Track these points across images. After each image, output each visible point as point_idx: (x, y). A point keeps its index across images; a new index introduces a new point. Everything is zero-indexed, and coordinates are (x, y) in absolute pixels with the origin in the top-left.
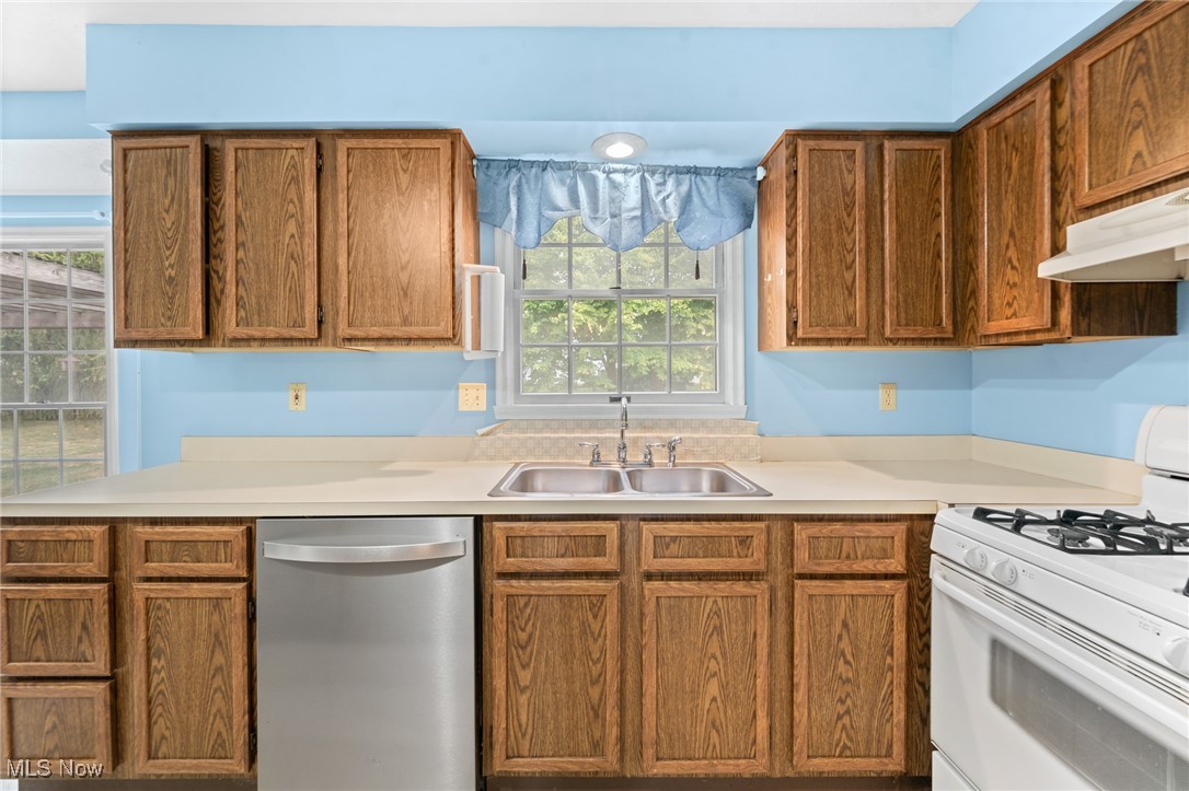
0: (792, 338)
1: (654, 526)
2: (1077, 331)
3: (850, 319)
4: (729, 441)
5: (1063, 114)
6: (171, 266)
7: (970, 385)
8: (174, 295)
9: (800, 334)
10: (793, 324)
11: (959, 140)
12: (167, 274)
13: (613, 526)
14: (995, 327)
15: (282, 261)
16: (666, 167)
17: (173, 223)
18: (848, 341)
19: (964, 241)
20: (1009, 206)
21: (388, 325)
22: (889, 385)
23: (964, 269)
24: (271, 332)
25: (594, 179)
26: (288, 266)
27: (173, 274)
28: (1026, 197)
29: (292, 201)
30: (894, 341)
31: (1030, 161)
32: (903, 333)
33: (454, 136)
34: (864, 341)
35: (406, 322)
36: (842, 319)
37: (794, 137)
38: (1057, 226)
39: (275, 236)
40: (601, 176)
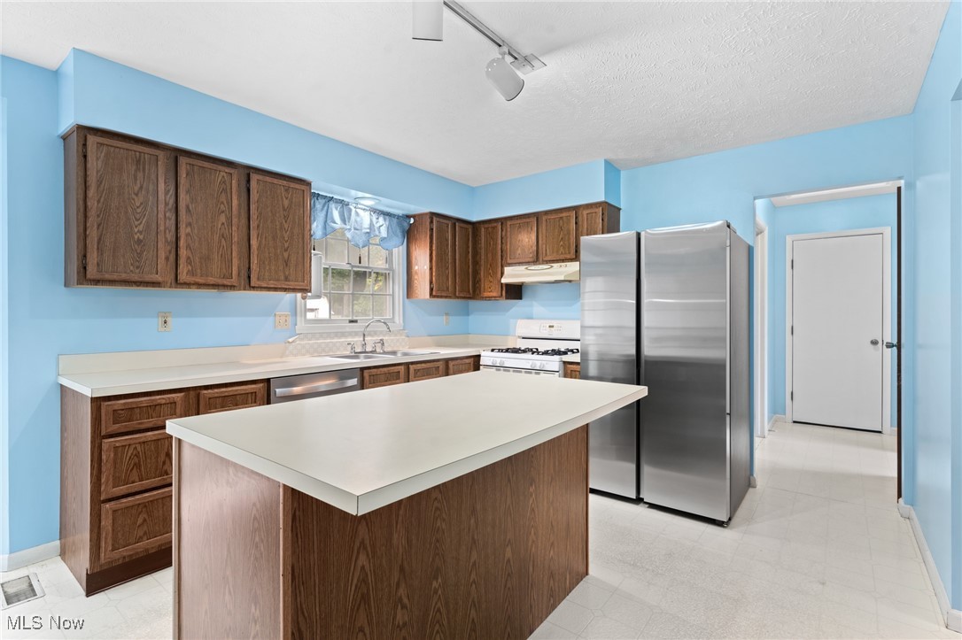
0: (431, 294)
1: (414, 366)
2: (507, 298)
3: (448, 288)
4: (398, 340)
5: (504, 233)
6: (141, 232)
7: (468, 315)
8: (142, 252)
9: (434, 293)
10: (431, 290)
11: (475, 226)
12: (136, 237)
13: (402, 367)
14: (486, 294)
15: (216, 238)
16: (380, 211)
17: (142, 204)
18: (446, 297)
19: (476, 263)
20: (490, 255)
21: (278, 280)
22: (447, 314)
23: (476, 273)
24: (211, 280)
25: (350, 210)
26: (220, 242)
27: (141, 237)
28: (494, 255)
29: (222, 203)
30: (458, 298)
31: (496, 244)
32: (462, 295)
33: (308, 184)
34: (450, 297)
35: (287, 279)
36: (445, 289)
37: (433, 215)
38: (502, 267)
39: (212, 222)
40: (353, 210)
